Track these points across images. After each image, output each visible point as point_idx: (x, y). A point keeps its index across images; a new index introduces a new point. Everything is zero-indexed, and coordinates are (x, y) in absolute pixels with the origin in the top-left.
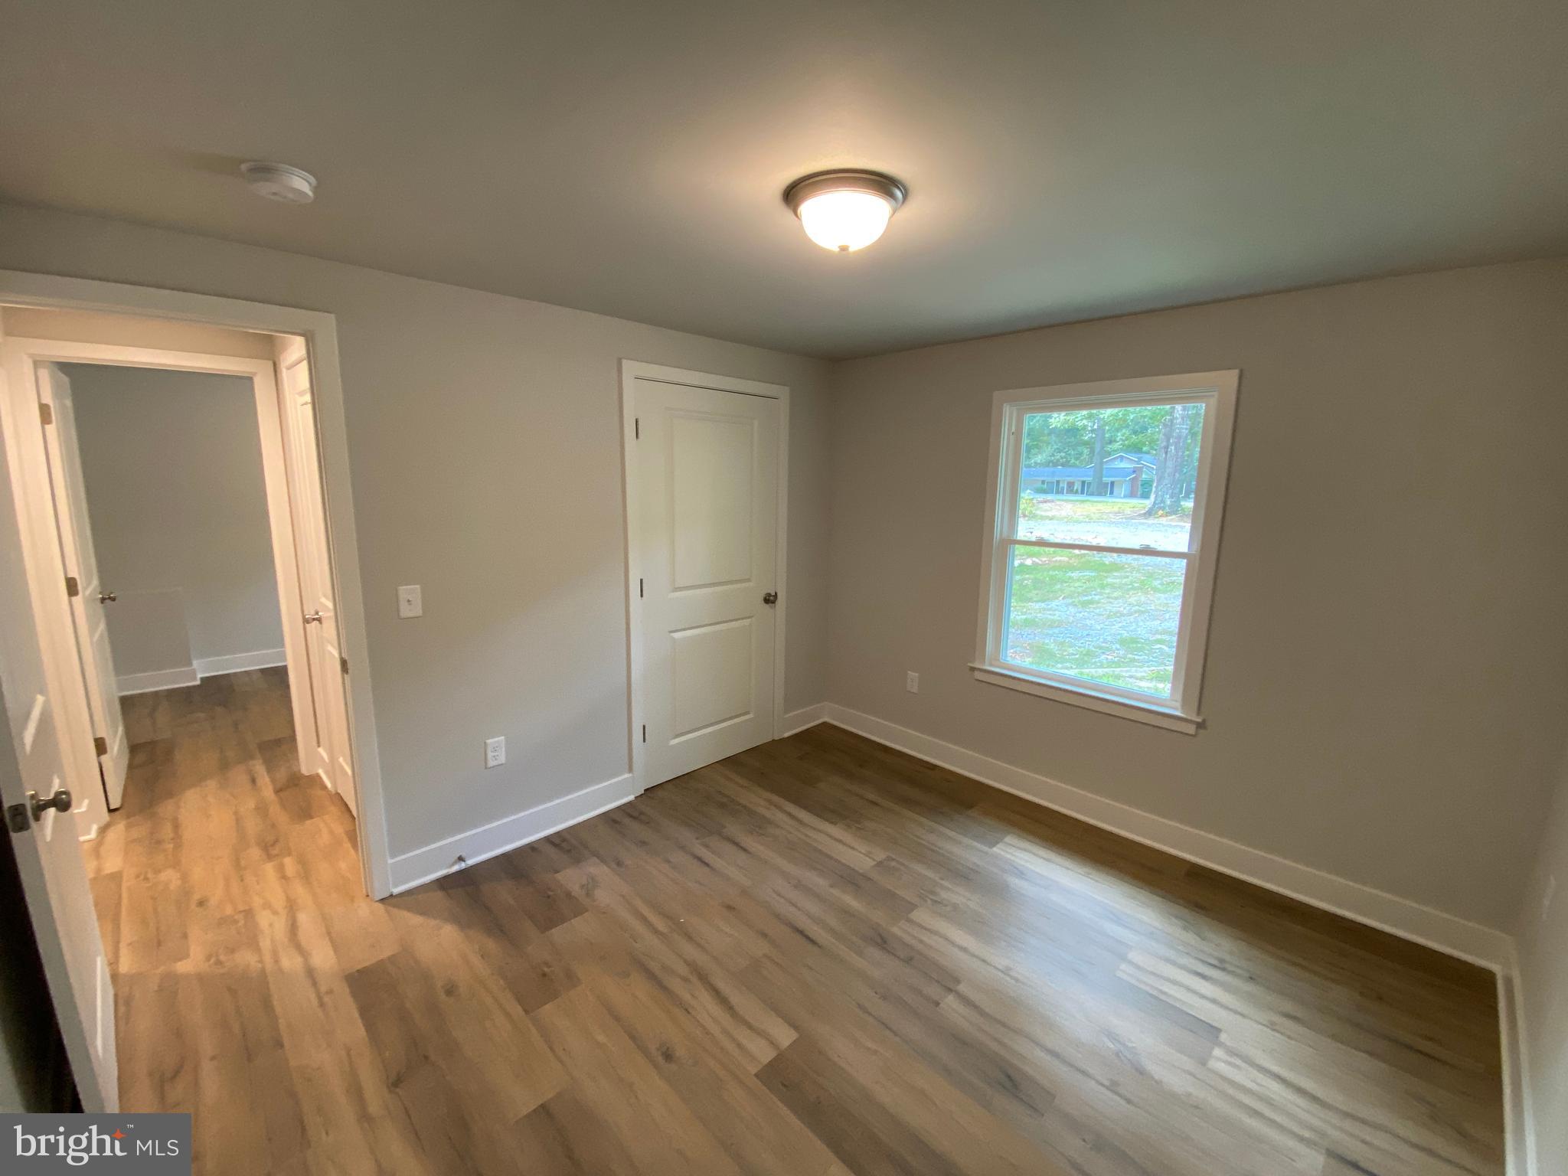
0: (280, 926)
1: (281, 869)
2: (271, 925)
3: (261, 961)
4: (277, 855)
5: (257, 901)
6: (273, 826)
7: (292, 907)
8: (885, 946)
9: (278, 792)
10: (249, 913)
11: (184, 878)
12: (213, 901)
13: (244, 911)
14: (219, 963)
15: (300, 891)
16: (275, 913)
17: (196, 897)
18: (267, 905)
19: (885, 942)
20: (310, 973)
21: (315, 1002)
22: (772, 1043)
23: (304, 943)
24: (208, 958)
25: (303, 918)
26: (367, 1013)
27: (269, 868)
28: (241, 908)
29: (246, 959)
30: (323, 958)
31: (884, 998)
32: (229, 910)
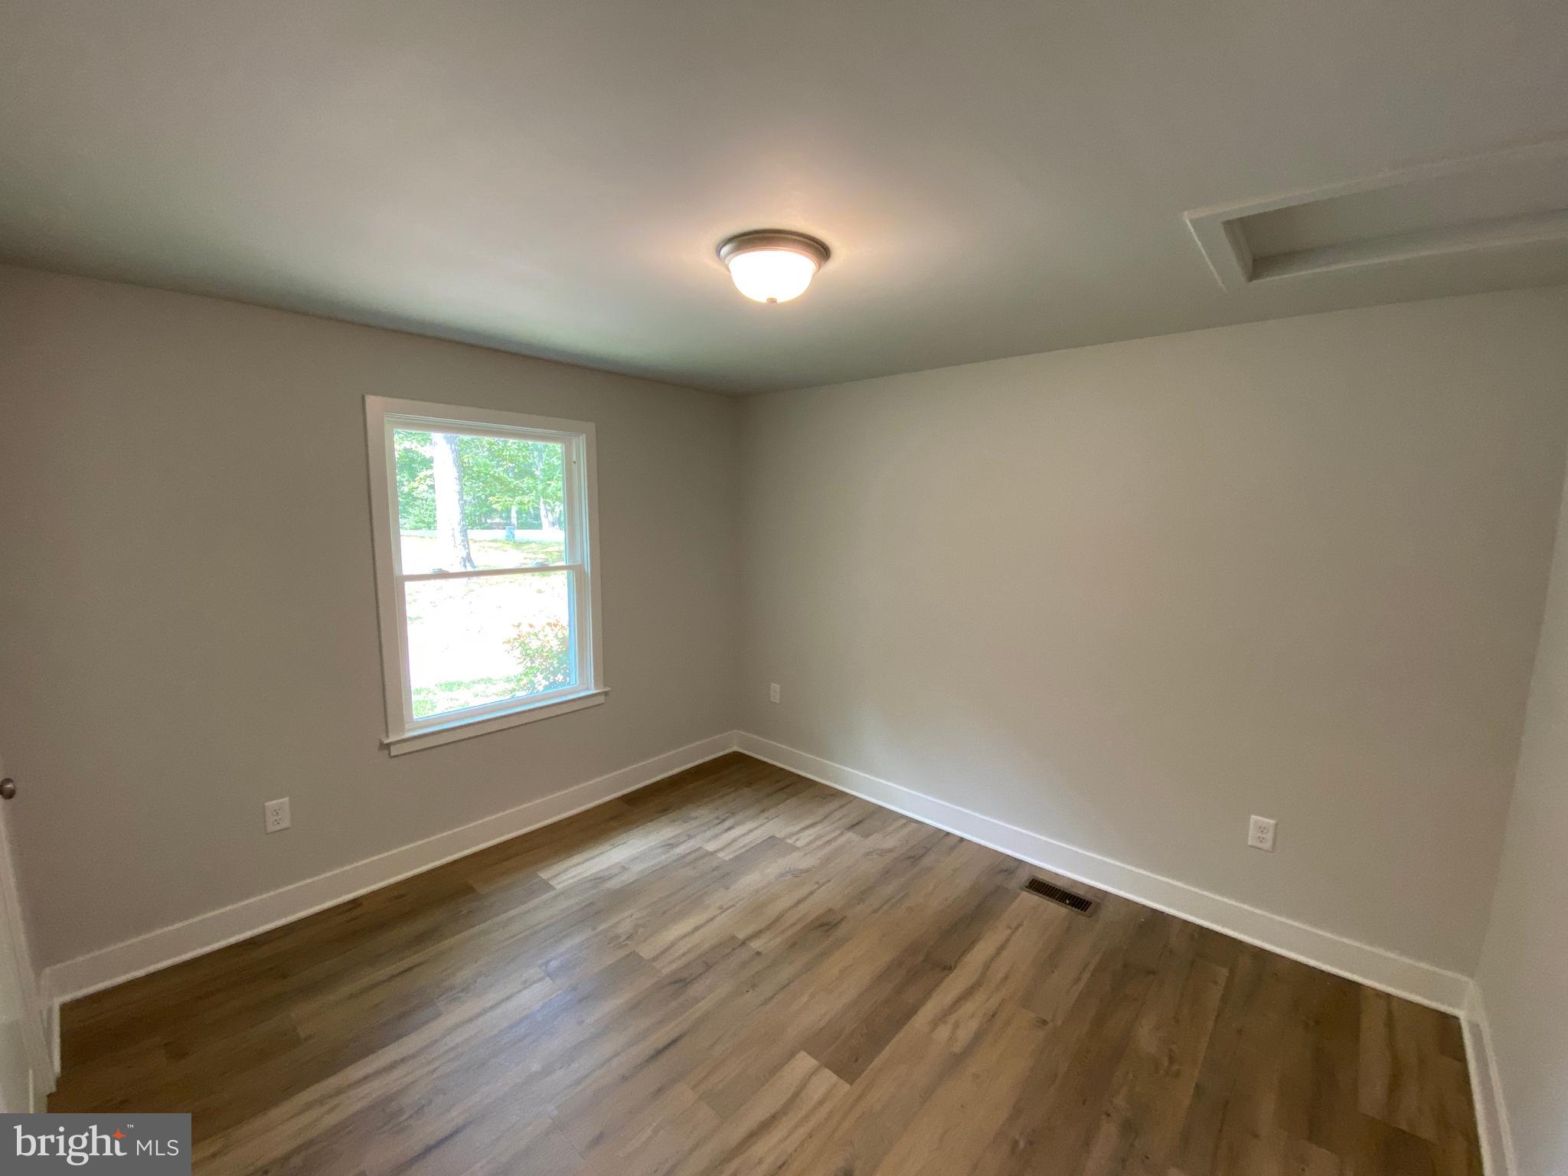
8: (688, 980)
19: (685, 980)
22: (814, 1072)
31: (754, 986)
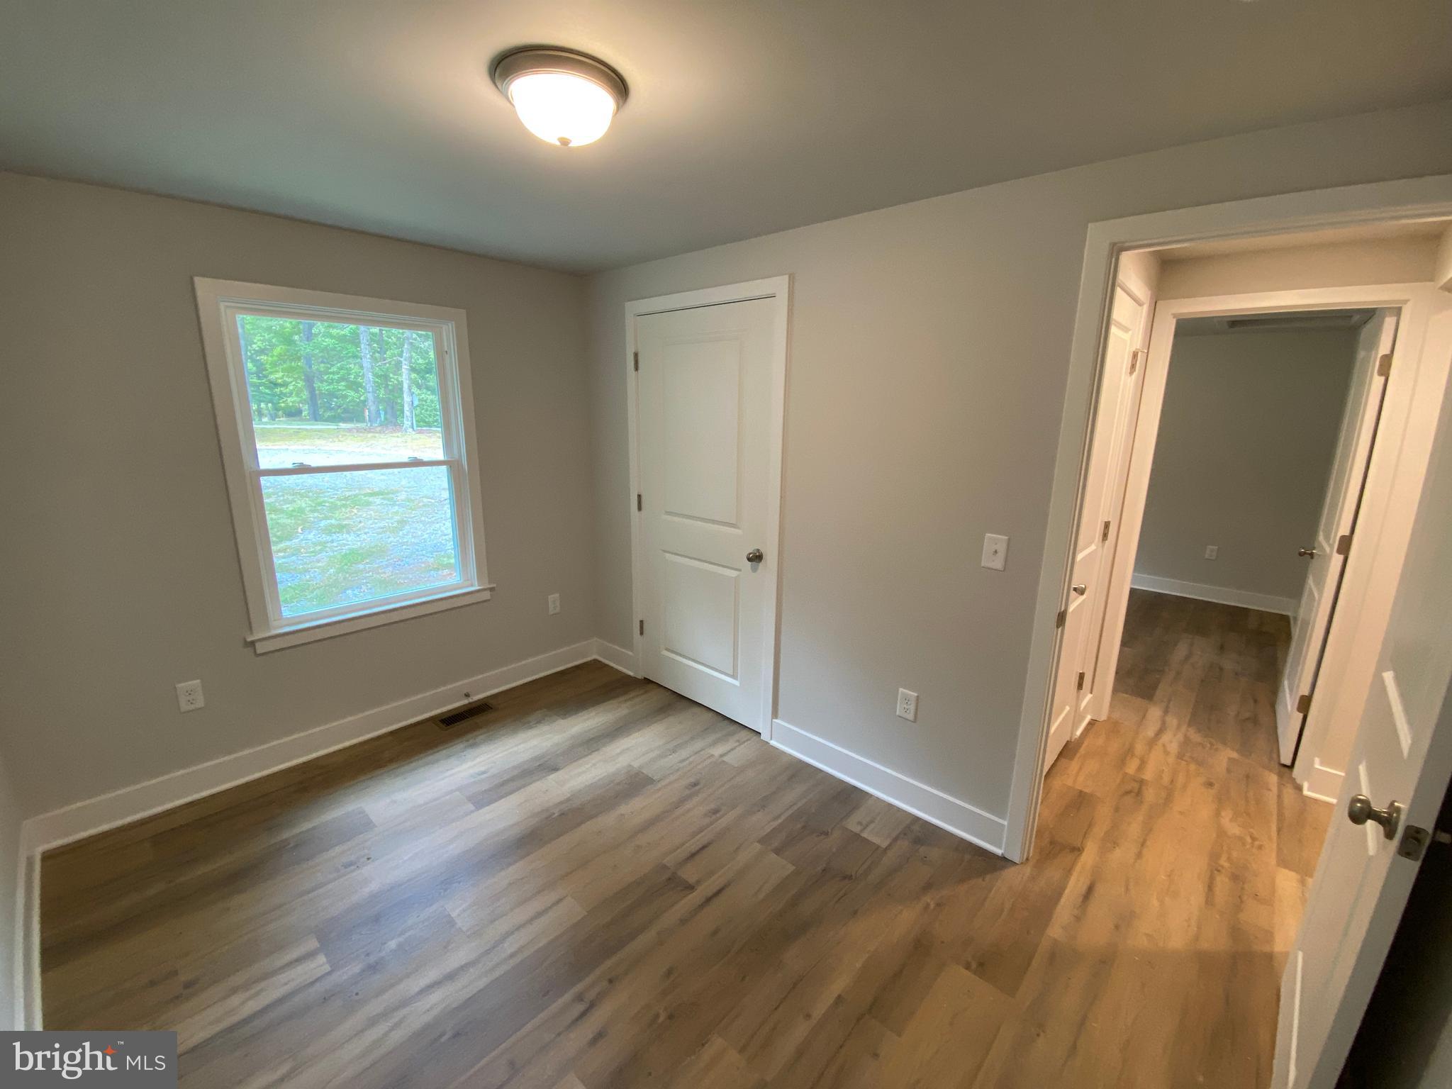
0: (1166, 738)
1: (1141, 768)
2: (1172, 741)
3: (1187, 731)
4: (1135, 780)
5: (1171, 759)
6: (1117, 809)
7: (1152, 743)
9: (1079, 850)
10: (1180, 756)
11: (1218, 814)
12: (1201, 780)
13: (1183, 760)
14: (1212, 744)
15: (1140, 748)
16: (1164, 746)
17: (1213, 792)
18: (1167, 753)
20: (1166, 712)
21: (1172, 703)
23: (1159, 723)
24: (1217, 750)
25: (1150, 733)
26: (1154, 687)
27: (1148, 775)
28: (1184, 763)
29: (1196, 737)
30: (1155, 713)
32: (1193, 767)
